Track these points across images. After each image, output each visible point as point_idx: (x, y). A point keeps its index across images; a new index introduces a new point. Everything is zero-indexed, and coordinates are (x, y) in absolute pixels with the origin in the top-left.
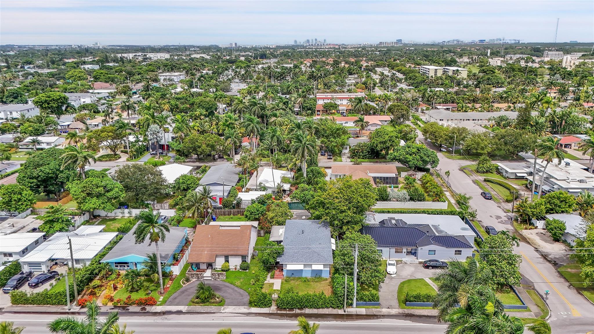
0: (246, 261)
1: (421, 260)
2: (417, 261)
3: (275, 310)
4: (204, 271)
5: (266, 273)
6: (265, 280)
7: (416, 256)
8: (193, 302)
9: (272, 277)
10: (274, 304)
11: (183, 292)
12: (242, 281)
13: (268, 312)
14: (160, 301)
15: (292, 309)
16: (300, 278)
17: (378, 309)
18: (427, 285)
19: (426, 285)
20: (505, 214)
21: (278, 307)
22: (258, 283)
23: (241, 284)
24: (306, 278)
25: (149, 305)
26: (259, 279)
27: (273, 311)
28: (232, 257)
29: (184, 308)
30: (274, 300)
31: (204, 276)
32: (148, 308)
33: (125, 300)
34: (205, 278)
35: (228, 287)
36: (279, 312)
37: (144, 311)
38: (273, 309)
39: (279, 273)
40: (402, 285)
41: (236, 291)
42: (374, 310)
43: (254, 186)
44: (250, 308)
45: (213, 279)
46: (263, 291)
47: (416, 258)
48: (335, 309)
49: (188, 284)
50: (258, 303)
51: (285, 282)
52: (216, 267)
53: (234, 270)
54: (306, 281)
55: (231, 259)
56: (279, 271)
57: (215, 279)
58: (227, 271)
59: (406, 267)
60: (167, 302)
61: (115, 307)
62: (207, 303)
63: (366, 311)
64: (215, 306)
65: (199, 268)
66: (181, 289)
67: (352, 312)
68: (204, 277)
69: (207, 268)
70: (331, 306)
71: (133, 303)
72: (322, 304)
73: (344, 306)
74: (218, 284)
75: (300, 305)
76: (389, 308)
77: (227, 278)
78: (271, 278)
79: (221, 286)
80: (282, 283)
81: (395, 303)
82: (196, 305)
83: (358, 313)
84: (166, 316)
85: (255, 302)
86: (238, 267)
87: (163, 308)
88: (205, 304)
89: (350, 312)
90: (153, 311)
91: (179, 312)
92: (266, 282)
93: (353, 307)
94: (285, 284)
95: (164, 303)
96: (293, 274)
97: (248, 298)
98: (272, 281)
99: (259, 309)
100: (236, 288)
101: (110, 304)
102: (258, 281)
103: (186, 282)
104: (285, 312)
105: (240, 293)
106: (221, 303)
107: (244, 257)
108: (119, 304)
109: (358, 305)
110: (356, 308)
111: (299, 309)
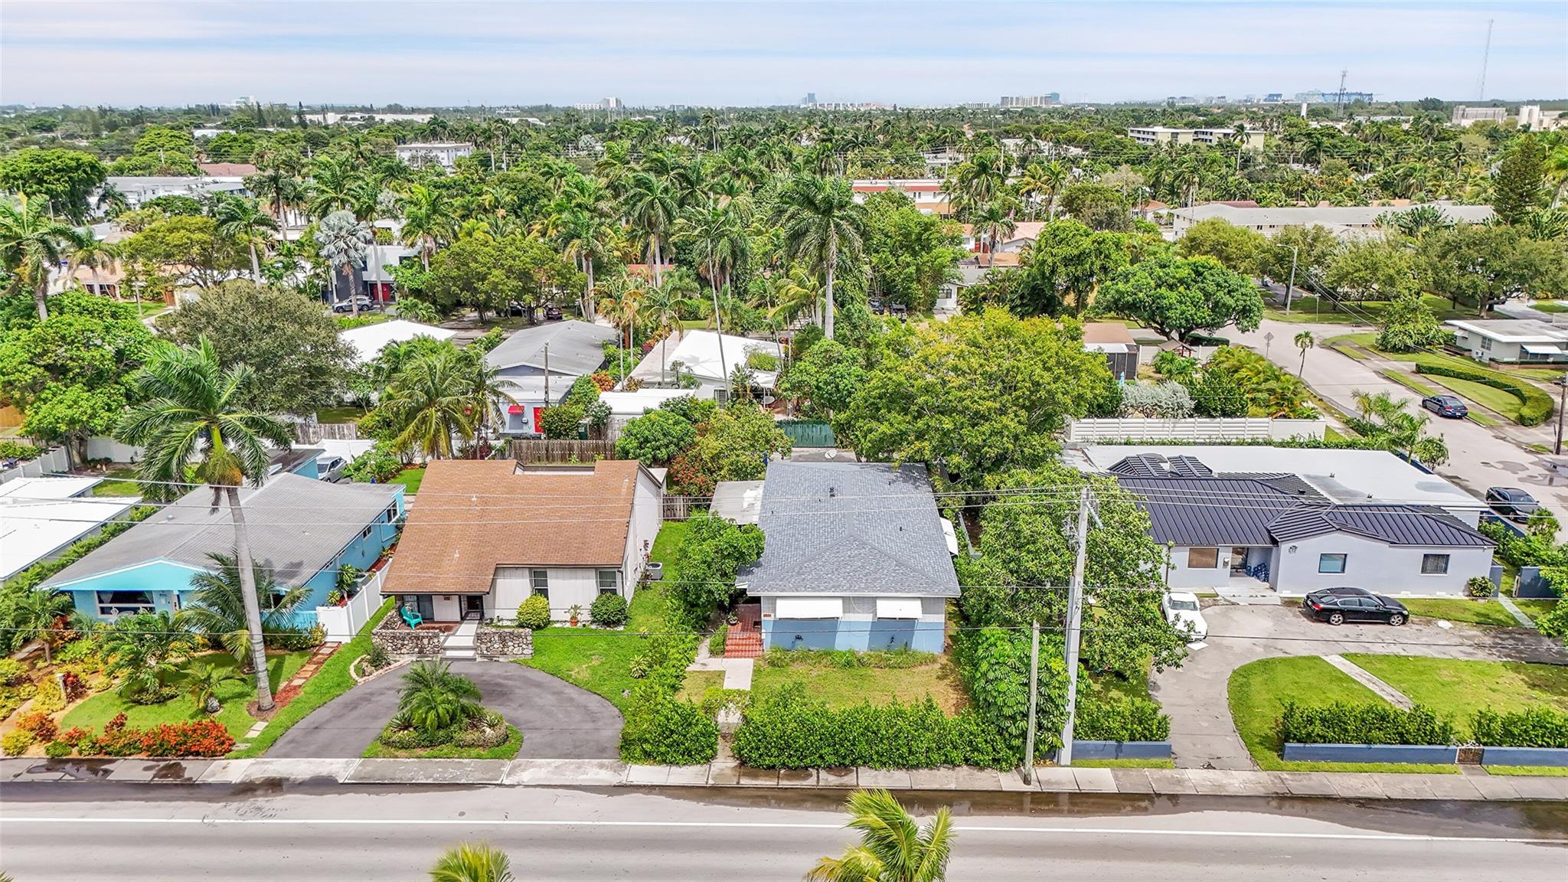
0: (614, 592)
1: (1287, 594)
2: (1275, 598)
3: (729, 772)
4: (448, 629)
5: (691, 636)
6: (690, 661)
7: (1266, 579)
8: (388, 743)
9: (718, 651)
10: (723, 749)
11: (352, 706)
12: (595, 663)
13: (701, 782)
14: (247, 741)
15: (801, 771)
16: (828, 654)
17: (1167, 772)
18: (1342, 678)
19: (1340, 679)
20: (1533, 458)
21: (743, 763)
22: (661, 671)
23: (594, 673)
24: (853, 653)
25: (197, 754)
26: (665, 657)
27: (721, 775)
28: (561, 573)
29: (341, 768)
30: (724, 737)
31: (447, 644)
32: (194, 769)
33: (100, 734)
34: (449, 654)
35: (538, 685)
36: (745, 782)
37: (170, 780)
38: (723, 765)
39: (746, 635)
40: (1241, 680)
41: (572, 700)
42: (1148, 776)
43: (657, 374)
44: (622, 767)
45: (483, 656)
46: (681, 698)
47: (1267, 585)
48: (982, 769)
49: (379, 677)
50: (658, 743)
51: (769, 669)
52: (497, 613)
53: (568, 625)
54: (851, 663)
55: (555, 583)
56: (743, 630)
57: (490, 658)
58: (539, 627)
59: (1237, 615)
60: (280, 743)
61: (55, 762)
62: (446, 749)
63: (1116, 778)
64: (479, 757)
65: (429, 619)
66: (348, 696)
67: (1057, 783)
68: (445, 649)
69: (463, 619)
70: (966, 760)
71: (131, 748)
72: (929, 749)
73: (1022, 759)
74: (499, 676)
75: (836, 753)
76: (1210, 767)
77: (536, 651)
78: (713, 653)
79: (510, 683)
80: (757, 671)
81: (1231, 745)
82: (399, 753)
83: (1086, 788)
84: (261, 801)
85: (646, 741)
86: (585, 616)
87: (254, 769)
88: (436, 751)
89: (1048, 782)
90: (210, 780)
91: (323, 785)
92: (692, 668)
93: (1058, 764)
94: (769, 674)
95: (267, 746)
96: (799, 638)
97: (620, 725)
98: (716, 664)
99: (664, 769)
100: (571, 691)
101: (38, 752)
102: (661, 664)
103: (369, 669)
104: (772, 783)
105: (585, 707)
106: (504, 747)
107: (607, 575)
108: (75, 750)
109: (1079, 756)
110: (1073, 765)
111: (829, 768)
